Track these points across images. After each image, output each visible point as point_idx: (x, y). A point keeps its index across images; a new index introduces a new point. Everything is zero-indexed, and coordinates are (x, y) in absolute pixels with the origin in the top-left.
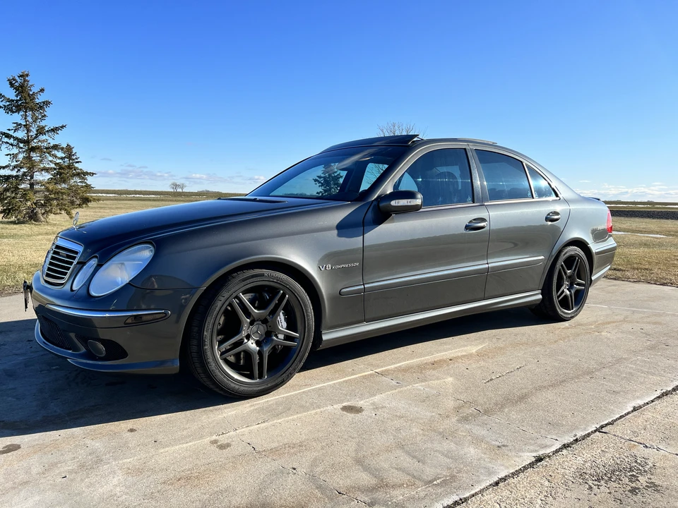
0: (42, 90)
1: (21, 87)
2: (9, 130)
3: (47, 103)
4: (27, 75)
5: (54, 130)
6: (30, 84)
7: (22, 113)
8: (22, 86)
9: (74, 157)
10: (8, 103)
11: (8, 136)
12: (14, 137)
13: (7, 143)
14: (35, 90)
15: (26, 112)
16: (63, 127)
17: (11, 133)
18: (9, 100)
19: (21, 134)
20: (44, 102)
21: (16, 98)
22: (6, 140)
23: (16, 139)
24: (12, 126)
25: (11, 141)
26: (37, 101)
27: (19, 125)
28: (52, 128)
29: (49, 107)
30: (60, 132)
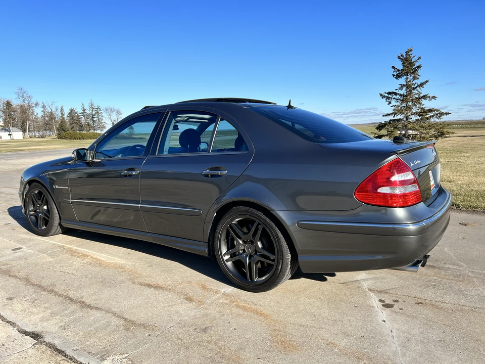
0: (419, 58)
2: (396, 90)
3: (419, 67)
4: (411, 50)
5: (422, 85)
6: (412, 55)
7: (405, 77)
8: (407, 60)
10: (398, 72)
11: (396, 94)
12: (399, 94)
13: (394, 98)
14: (413, 60)
15: (407, 76)
16: (427, 82)
17: (397, 91)
18: (398, 70)
19: (403, 92)
21: (402, 68)
23: (401, 95)
24: (398, 87)
25: (398, 97)
26: (415, 67)
27: (402, 86)
28: (419, 83)
29: (420, 69)
30: (424, 86)
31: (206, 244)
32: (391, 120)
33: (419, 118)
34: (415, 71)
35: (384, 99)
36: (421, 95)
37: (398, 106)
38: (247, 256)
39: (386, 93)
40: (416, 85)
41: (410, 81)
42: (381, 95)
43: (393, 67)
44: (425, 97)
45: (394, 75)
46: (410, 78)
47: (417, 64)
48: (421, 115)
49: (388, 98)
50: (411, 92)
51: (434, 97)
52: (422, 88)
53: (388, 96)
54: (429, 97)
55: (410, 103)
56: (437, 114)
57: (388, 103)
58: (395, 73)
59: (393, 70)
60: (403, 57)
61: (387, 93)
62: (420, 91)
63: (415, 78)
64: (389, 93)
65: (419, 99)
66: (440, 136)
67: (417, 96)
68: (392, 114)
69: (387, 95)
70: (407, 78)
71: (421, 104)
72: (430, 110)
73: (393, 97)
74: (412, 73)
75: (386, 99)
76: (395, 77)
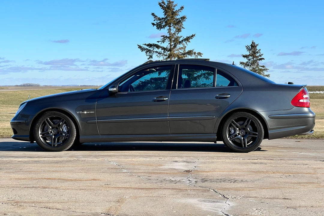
0: (182, 8)
1: (168, 9)
2: (158, 42)
3: (183, 18)
5: (187, 39)
6: (174, 4)
7: (167, 28)
8: (169, 7)
9: (258, 55)
10: (159, 21)
11: (158, 47)
12: (161, 48)
13: (157, 52)
14: (176, 9)
15: (170, 27)
16: (193, 36)
17: (159, 44)
18: (159, 19)
19: (166, 44)
20: (182, 18)
21: (164, 17)
22: (156, 49)
23: (164, 49)
24: (160, 39)
25: (160, 50)
26: (178, 17)
27: (165, 38)
28: (185, 37)
29: (185, 21)
30: (191, 40)
31: (216, 134)
34: (178, 22)
35: (144, 52)
36: (187, 51)
38: (241, 136)
39: (145, 44)
40: (181, 39)
42: (140, 47)
43: (153, 14)
44: (190, 53)
45: (153, 24)
47: (181, 15)
49: (149, 51)
50: (175, 46)
52: (188, 43)
54: (195, 53)
56: (204, 74)
57: (148, 57)
58: (155, 22)
59: (153, 18)
60: (165, 4)
61: (148, 45)
62: (186, 45)
63: (179, 30)
64: (150, 45)
65: (184, 55)
67: (182, 51)
69: (148, 47)
70: (170, 29)
73: (155, 50)
74: (176, 24)
75: (146, 52)
76: (155, 27)
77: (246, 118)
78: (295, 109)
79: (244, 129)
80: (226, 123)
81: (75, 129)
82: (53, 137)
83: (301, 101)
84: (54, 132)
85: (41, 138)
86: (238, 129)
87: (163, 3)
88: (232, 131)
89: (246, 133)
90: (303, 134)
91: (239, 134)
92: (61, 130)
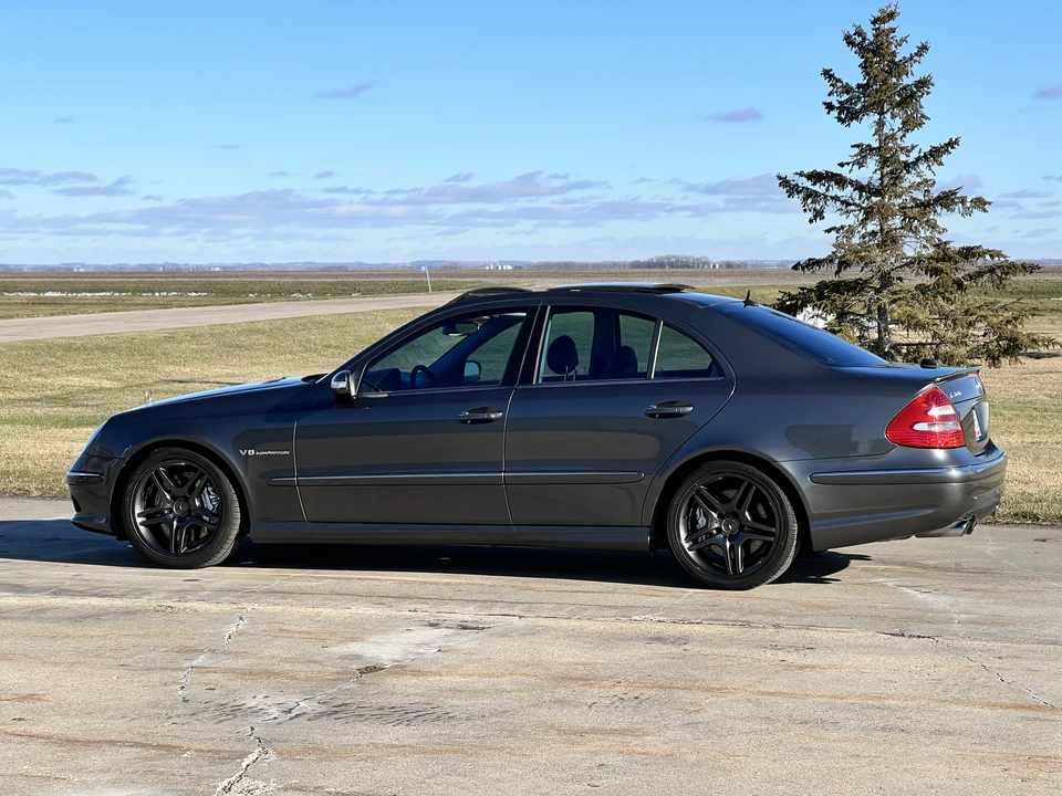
0: (923, 48)
1: (875, 49)
2: (842, 165)
3: (923, 84)
4: (891, 16)
5: (935, 154)
6: (898, 35)
7: (873, 117)
8: (878, 48)
10: (845, 97)
11: (841, 181)
12: (851, 183)
13: (835, 198)
14: (902, 53)
15: (881, 113)
16: (952, 144)
17: (844, 171)
18: (847, 89)
19: (869, 173)
20: (918, 83)
21: (861, 81)
22: (835, 191)
23: (859, 187)
24: (848, 155)
25: (848, 192)
26: (907, 81)
27: (864, 152)
28: (926, 149)
29: (928, 93)
30: (944, 158)
31: (647, 530)
32: (823, 286)
33: (928, 280)
34: (909, 98)
35: (797, 200)
36: (935, 192)
37: (851, 231)
38: (725, 537)
39: (801, 174)
40: (914, 155)
41: (893, 137)
42: (784, 182)
43: (827, 74)
44: (947, 200)
45: (829, 107)
46: (893, 124)
47: (917, 72)
48: (935, 272)
49: (810, 195)
50: (896, 178)
51: (980, 203)
52: (935, 167)
53: (811, 189)
54: (963, 201)
55: (897, 222)
56: (992, 270)
57: (810, 215)
58: (834, 100)
59: (826, 86)
60: (864, 39)
61: (810, 176)
62: (928, 175)
63: (910, 124)
64: (816, 177)
65: (925, 206)
66: (1006, 352)
67: (919, 195)
68: (830, 260)
69: (808, 184)
70: (881, 124)
71: (934, 226)
72: (968, 253)
73: (832, 193)
74: (899, 105)
75: (805, 199)
76: (835, 113)
77: (742, 481)
78: (898, 452)
79: (735, 515)
80: (679, 495)
81: (237, 504)
82: (175, 523)
83: (921, 427)
84: (178, 509)
85: (142, 528)
86: (715, 515)
87: (859, 33)
88: (700, 522)
89: (741, 528)
90: (932, 532)
91: (719, 530)
92: (197, 504)
